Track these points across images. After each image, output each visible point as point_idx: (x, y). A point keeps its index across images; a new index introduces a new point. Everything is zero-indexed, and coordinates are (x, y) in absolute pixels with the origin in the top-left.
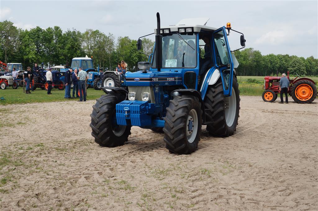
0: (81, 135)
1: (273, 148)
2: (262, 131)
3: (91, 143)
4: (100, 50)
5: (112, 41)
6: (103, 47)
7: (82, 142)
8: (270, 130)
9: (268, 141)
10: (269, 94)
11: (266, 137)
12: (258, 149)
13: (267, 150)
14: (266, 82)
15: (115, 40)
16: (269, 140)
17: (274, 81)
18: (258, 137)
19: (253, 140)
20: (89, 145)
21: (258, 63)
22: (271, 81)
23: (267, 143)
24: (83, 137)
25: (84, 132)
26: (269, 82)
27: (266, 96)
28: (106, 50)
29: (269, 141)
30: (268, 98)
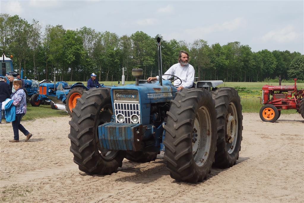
0: (11, 179)
1: (289, 195)
2: (270, 169)
3: (27, 191)
4: (19, 44)
5: (37, 32)
6: (25, 40)
7: (14, 190)
8: (280, 167)
9: (280, 184)
10: (269, 110)
11: (276, 178)
12: (270, 197)
13: (282, 198)
14: (265, 94)
15: (41, 30)
16: (281, 182)
17: (275, 92)
18: (265, 178)
19: (260, 183)
20: (24, 195)
21: (247, 64)
22: (272, 92)
23: (280, 187)
24: (14, 183)
25: (14, 175)
26: (269, 93)
27: (265, 114)
28: (29, 44)
29: (282, 184)
30: (267, 116)
